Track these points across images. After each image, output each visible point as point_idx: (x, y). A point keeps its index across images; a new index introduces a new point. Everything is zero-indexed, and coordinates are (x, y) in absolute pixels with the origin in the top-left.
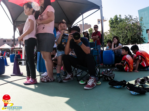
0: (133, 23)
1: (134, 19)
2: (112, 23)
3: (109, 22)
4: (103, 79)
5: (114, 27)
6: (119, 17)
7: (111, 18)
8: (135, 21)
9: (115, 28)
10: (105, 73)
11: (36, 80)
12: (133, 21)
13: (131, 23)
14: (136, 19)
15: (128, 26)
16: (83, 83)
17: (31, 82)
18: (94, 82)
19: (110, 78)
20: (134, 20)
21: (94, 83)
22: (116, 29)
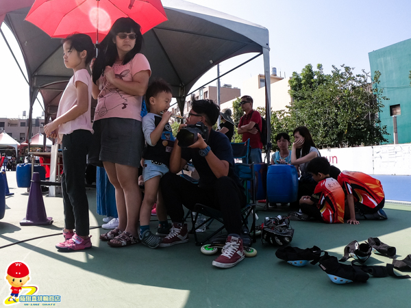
0: (354, 88)
1: (358, 76)
2: (296, 85)
3: (288, 84)
4: (264, 240)
5: (302, 98)
6: (318, 70)
7: (294, 73)
8: (360, 82)
9: (305, 99)
10: (268, 227)
11: (88, 240)
12: (354, 83)
13: (350, 87)
14: (363, 76)
15: (342, 97)
16: (210, 251)
17: (77, 245)
18: (239, 249)
19: (282, 238)
20: (358, 78)
21: (238, 252)
22: (308, 103)
